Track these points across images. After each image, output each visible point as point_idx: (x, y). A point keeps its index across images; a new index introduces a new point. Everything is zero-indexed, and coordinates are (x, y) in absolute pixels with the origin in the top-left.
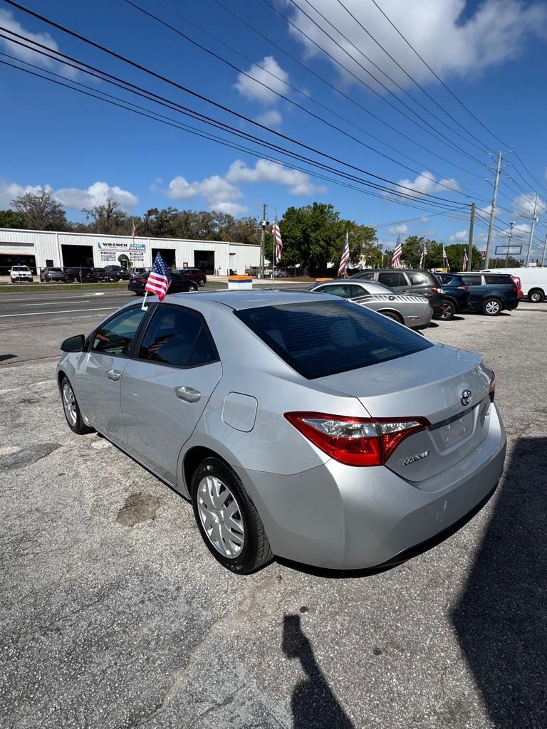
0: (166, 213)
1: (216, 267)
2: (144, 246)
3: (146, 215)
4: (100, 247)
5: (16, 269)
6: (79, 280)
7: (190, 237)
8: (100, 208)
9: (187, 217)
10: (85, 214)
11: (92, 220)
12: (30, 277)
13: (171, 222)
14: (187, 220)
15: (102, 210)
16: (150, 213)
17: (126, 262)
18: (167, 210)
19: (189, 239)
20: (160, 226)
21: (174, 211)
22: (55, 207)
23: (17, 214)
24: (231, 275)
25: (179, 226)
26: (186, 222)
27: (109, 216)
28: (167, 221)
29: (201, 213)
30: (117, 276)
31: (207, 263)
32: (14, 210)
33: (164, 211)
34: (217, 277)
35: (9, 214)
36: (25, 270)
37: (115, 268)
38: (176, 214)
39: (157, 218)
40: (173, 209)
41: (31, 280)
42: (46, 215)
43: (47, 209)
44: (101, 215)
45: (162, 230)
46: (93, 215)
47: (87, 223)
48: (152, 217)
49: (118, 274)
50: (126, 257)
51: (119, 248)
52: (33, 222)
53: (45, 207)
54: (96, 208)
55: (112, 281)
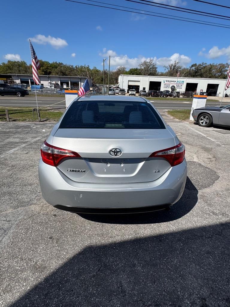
0: (201, 65)
1: (218, 92)
2: (183, 82)
3: (190, 67)
4: (164, 82)
5: (131, 91)
6: (151, 96)
7: (210, 77)
8: (171, 65)
9: (211, 67)
10: (164, 68)
11: (167, 70)
12: (135, 94)
13: (202, 70)
14: (211, 69)
15: (172, 66)
16: (192, 66)
17: (173, 89)
18: (201, 64)
19: (209, 78)
20: (196, 72)
21: (205, 64)
22: (153, 66)
23: (139, 69)
24: (225, 97)
25: (206, 72)
26: (210, 69)
27: (174, 68)
28: (200, 70)
29: (220, 64)
30: (167, 95)
31: (213, 90)
32: (139, 68)
33: (200, 65)
34: (217, 98)
35: (137, 69)
36: (134, 91)
37: (168, 91)
38: (206, 66)
39: (196, 68)
40: (205, 63)
41: (135, 95)
42: (150, 69)
43: (150, 67)
44: (171, 68)
45: (196, 74)
46: (167, 68)
47: (164, 72)
48: (193, 68)
49: (168, 94)
50: (174, 87)
51: (172, 82)
52: (144, 72)
53: (150, 66)
54: (169, 65)
55: (164, 97)
